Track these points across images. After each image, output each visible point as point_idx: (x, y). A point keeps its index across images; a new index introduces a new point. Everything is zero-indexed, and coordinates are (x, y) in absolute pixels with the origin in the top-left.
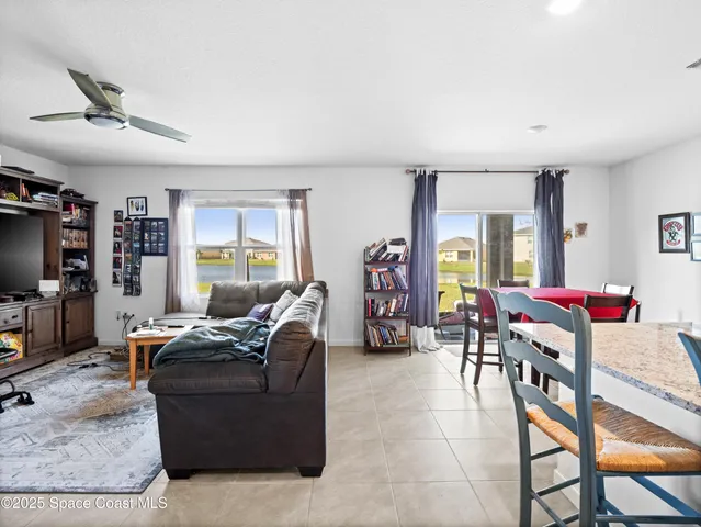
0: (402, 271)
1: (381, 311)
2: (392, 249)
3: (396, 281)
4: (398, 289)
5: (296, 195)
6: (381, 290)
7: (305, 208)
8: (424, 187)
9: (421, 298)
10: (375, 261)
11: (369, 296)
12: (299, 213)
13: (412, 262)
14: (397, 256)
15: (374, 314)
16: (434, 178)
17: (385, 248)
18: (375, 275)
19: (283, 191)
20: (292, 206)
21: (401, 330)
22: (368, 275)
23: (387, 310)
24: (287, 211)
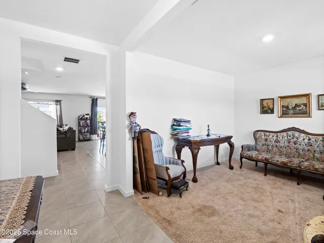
0: (88, 122)
1: (83, 131)
2: (86, 116)
3: (87, 124)
4: (87, 126)
5: (58, 102)
6: (83, 126)
7: (60, 105)
8: (94, 102)
9: (94, 128)
10: (82, 119)
11: (80, 128)
12: (59, 106)
13: (91, 120)
14: (87, 118)
15: (81, 132)
16: (97, 99)
17: (84, 116)
18: (81, 123)
19: (53, 100)
20: (57, 105)
21: (88, 136)
22: (79, 123)
23: (85, 131)
24: (55, 106)
